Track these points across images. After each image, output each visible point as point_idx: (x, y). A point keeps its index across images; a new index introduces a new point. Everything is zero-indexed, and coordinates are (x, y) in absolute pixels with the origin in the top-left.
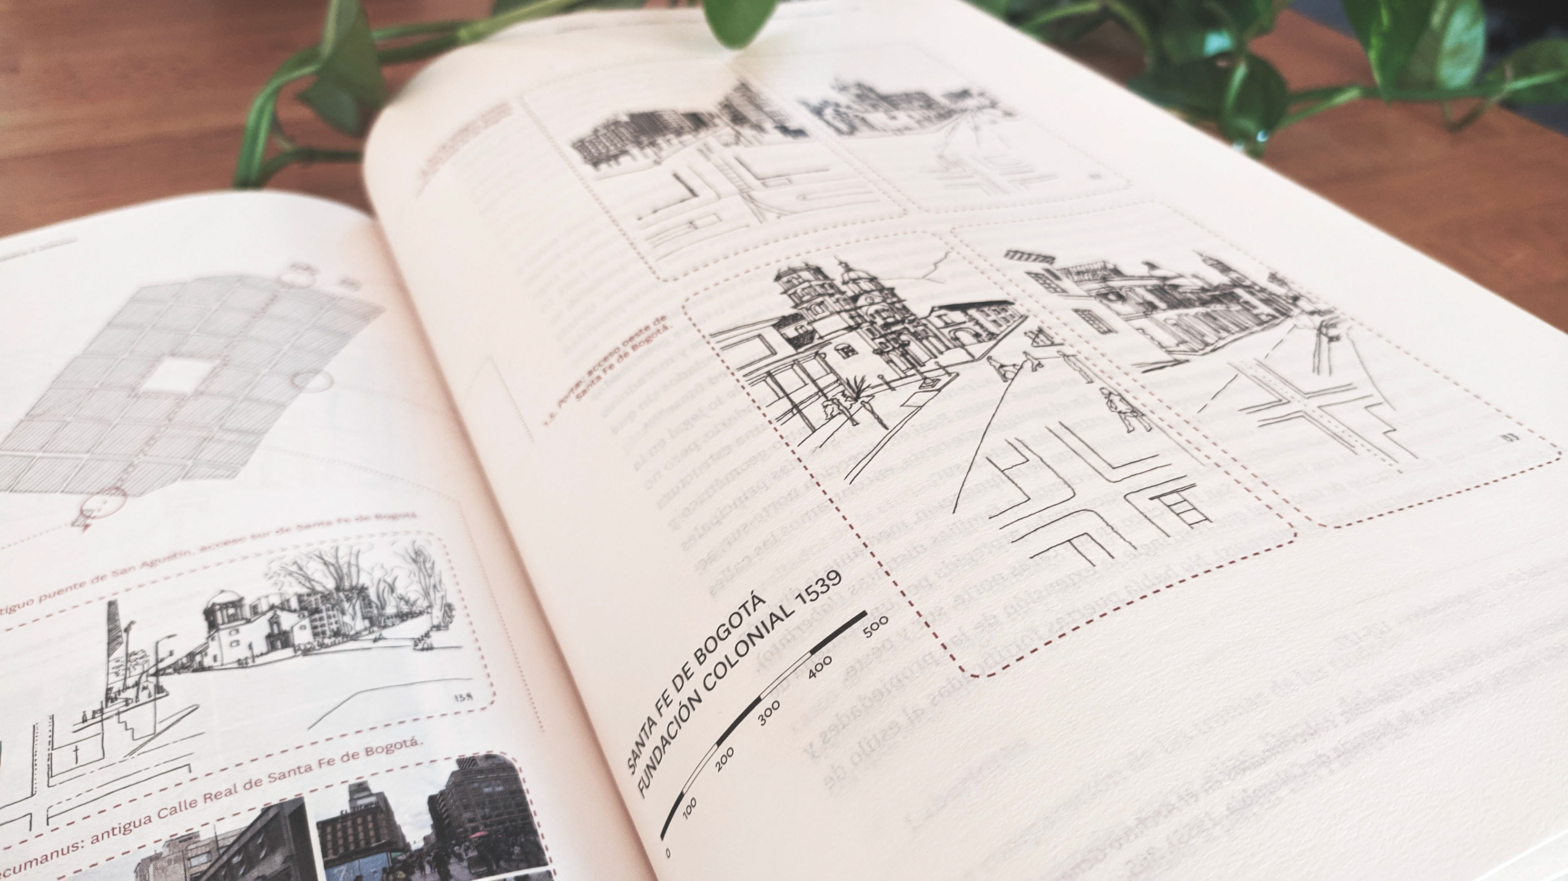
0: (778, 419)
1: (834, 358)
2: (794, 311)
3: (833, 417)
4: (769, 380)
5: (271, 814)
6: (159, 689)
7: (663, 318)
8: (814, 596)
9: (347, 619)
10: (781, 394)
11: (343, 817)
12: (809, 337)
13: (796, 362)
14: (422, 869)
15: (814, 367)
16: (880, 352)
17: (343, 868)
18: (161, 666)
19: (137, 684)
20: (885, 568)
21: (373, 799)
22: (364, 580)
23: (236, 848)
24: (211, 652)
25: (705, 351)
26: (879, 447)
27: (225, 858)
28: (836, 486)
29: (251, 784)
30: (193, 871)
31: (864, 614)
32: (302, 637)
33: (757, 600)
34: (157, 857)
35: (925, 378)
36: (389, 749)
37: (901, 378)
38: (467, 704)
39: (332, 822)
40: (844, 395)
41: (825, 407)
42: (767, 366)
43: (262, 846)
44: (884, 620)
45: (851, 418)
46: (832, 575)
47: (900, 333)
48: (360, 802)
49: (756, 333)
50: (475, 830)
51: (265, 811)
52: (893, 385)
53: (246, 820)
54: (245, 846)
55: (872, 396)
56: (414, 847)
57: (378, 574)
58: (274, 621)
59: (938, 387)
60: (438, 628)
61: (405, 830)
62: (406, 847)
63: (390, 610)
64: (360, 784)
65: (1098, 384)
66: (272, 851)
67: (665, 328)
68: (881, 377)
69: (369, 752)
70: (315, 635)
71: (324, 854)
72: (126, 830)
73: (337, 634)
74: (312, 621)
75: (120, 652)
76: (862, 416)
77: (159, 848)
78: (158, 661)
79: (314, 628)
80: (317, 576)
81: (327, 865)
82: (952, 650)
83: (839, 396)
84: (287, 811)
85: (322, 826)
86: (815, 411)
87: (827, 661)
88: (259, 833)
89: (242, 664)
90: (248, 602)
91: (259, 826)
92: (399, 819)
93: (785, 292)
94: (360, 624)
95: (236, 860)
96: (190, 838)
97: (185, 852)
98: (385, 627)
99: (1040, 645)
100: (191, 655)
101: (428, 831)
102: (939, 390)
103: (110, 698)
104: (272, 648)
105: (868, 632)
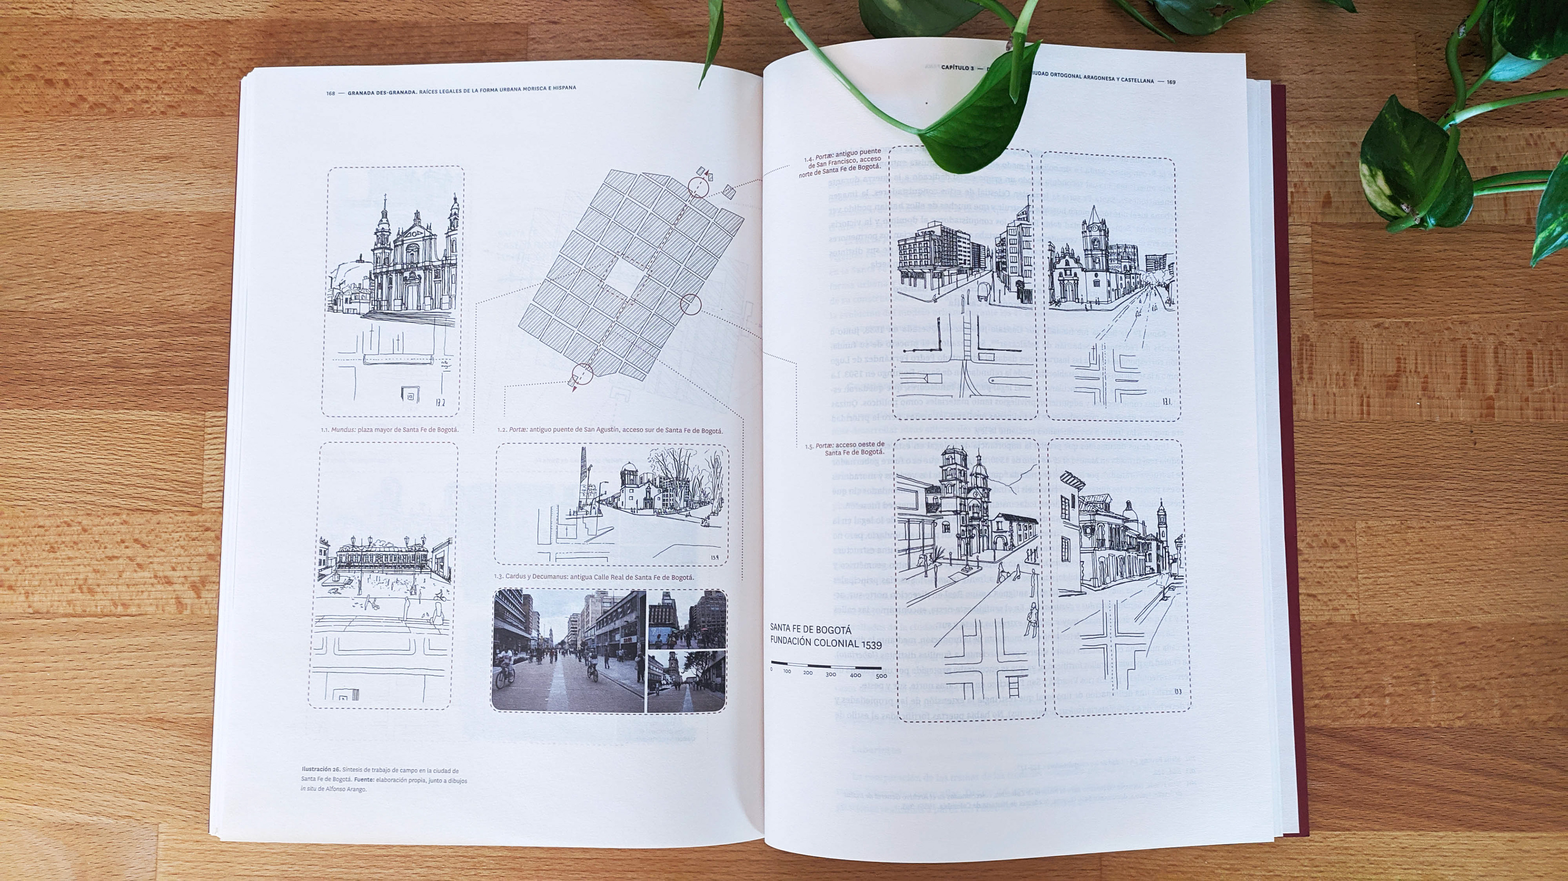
0: (899, 551)
1: (939, 528)
2: (939, 484)
3: (920, 566)
4: (907, 524)
5: (634, 594)
6: (600, 511)
7: (883, 444)
8: (868, 647)
9: (678, 499)
10: (907, 538)
11: (659, 606)
12: (936, 507)
13: (922, 521)
14: (682, 639)
15: (928, 528)
16: (959, 537)
17: (655, 629)
18: (602, 498)
19: (591, 504)
20: (898, 655)
21: (670, 601)
22: (689, 476)
23: (620, 605)
24: (622, 498)
25: (889, 483)
26: (928, 595)
27: (616, 608)
28: (902, 603)
29: (629, 578)
30: (605, 608)
31: (880, 668)
32: (658, 504)
33: (849, 630)
34: (592, 596)
35: (967, 565)
36: (681, 579)
37: (958, 560)
38: (716, 562)
39: (655, 606)
40: (931, 556)
41: (920, 558)
42: (911, 515)
43: (629, 608)
44: (885, 676)
45: (926, 572)
46: (879, 644)
47: (974, 527)
48: (666, 601)
49: (916, 489)
50: (704, 627)
51: (632, 592)
52: (953, 562)
53: (625, 594)
54: (623, 605)
55: (941, 564)
56: (680, 629)
57: (696, 473)
58: (648, 491)
59: (969, 573)
60: (714, 513)
61: (679, 620)
62: (678, 628)
63: (697, 498)
64: (667, 593)
65: (1035, 599)
66: (632, 612)
67: (881, 453)
68: (951, 554)
69: (674, 577)
70: (663, 505)
71: (650, 621)
72: (583, 578)
73: (672, 507)
74: (663, 496)
75: (585, 482)
76: (931, 573)
77: (594, 593)
78: (601, 495)
79: (664, 500)
80: (670, 467)
81: (650, 625)
82: (900, 704)
83: (928, 556)
84: (640, 595)
85: (651, 607)
86: (915, 557)
87: (859, 675)
88: (629, 601)
89: (633, 511)
90: (639, 474)
91: (629, 598)
92: (678, 614)
93: (941, 467)
94: (682, 504)
95: (619, 610)
96: (604, 593)
97: (602, 598)
98: (692, 509)
99: (927, 721)
100: (614, 497)
101: (687, 623)
102: (968, 576)
103: (580, 508)
104: (645, 507)
105: (878, 676)
